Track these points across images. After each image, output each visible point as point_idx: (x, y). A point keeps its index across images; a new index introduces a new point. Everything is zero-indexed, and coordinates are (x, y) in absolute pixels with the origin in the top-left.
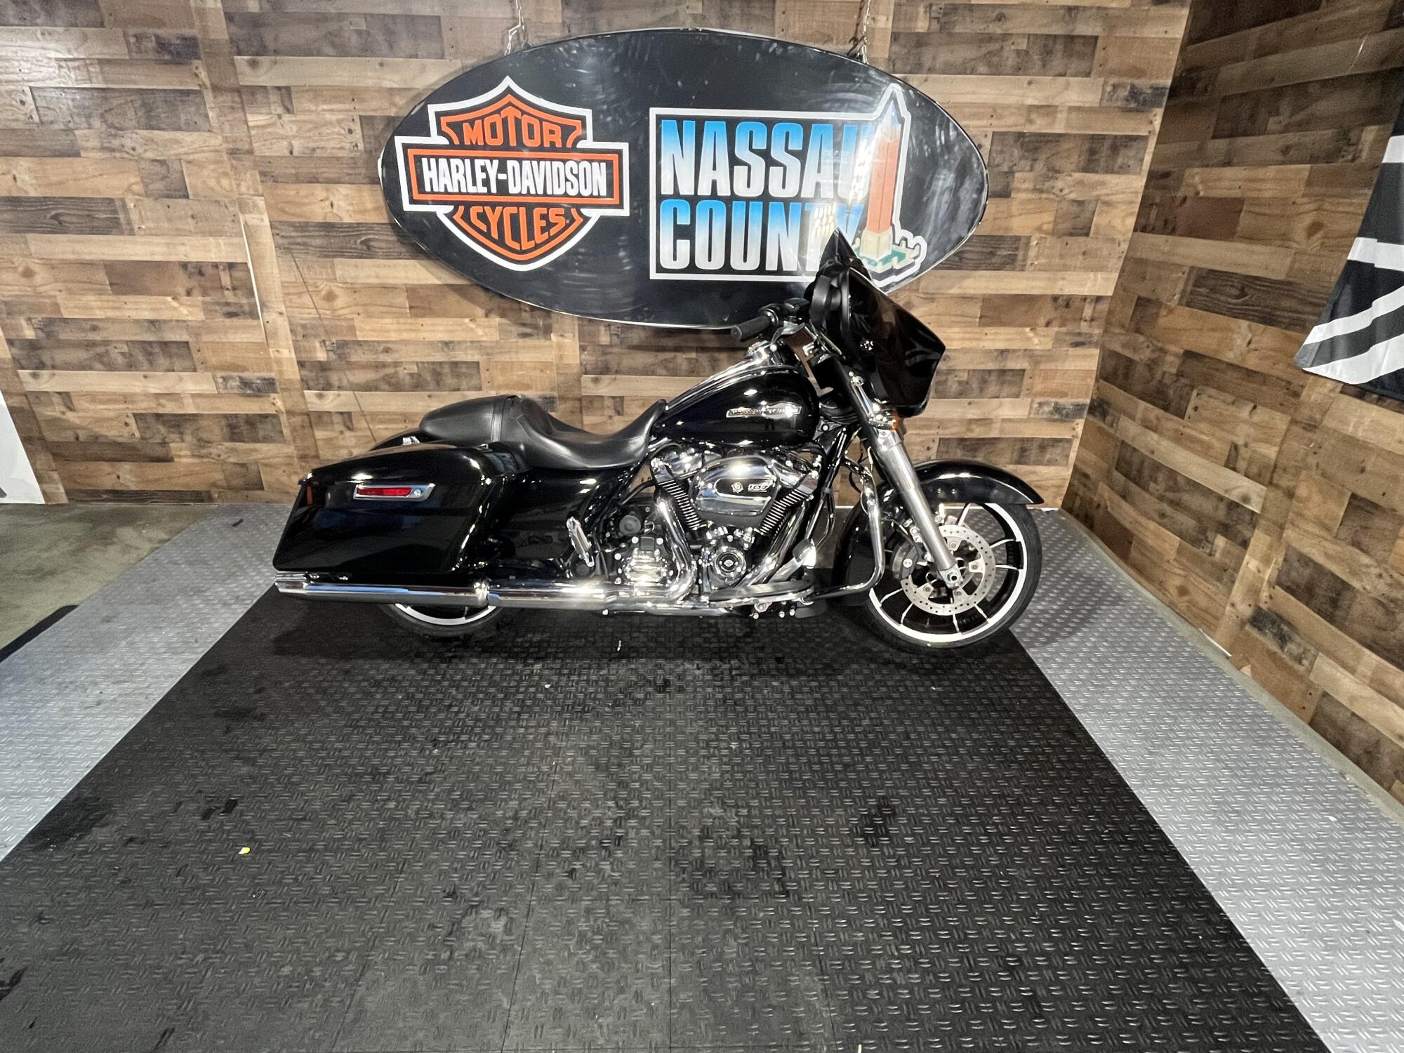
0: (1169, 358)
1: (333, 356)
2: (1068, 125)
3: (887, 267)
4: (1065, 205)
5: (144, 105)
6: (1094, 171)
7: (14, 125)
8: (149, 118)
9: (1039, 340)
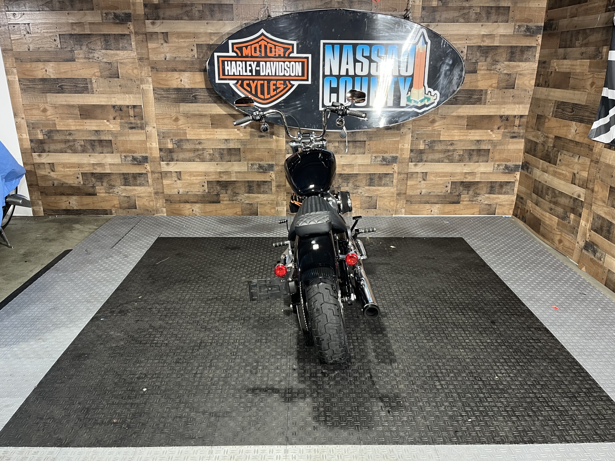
0: (550, 140)
1: (175, 146)
2: (500, 42)
3: (423, 104)
4: (502, 76)
5: (105, 40)
6: (514, 61)
7: (50, 49)
8: (107, 45)
9: (495, 136)
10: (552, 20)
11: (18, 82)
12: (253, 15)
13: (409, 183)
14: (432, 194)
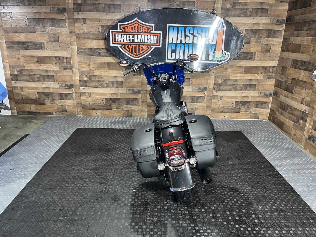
0: (289, 80)
1: (88, 79)
2: (263, 28)
3: (221, 59)
4: (263, 45)
5: (52, 22)
6: (270, 38)
7: (22, 26)
8: (53, 25)
9: (259, 77)
10: (291, 16)
11: (5, 43)
12: (131, 10)
13: (213, 101)
14: (225, 107)
